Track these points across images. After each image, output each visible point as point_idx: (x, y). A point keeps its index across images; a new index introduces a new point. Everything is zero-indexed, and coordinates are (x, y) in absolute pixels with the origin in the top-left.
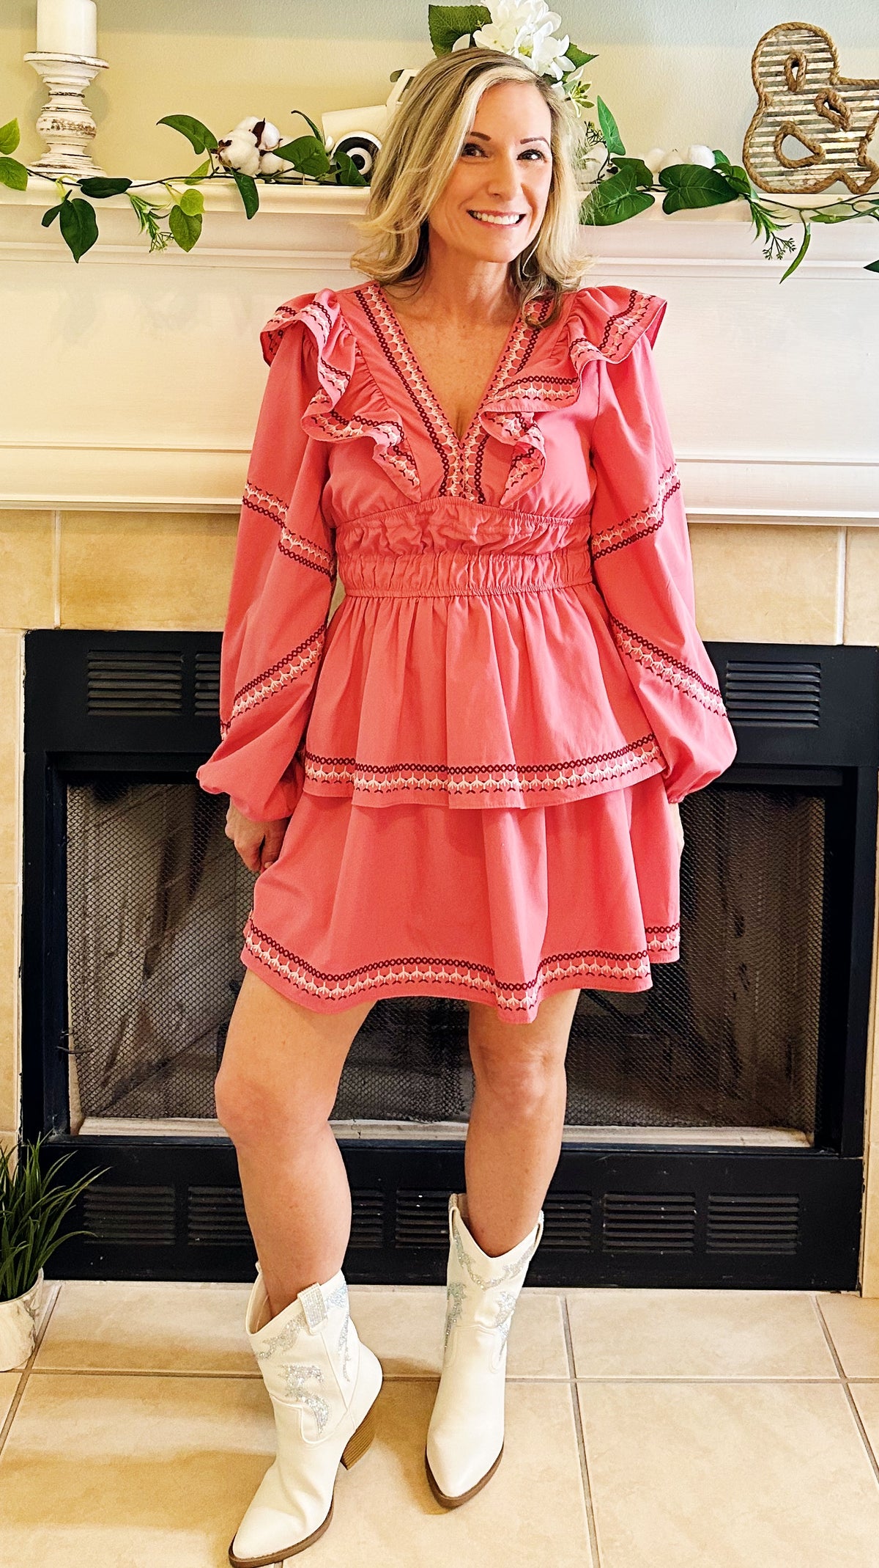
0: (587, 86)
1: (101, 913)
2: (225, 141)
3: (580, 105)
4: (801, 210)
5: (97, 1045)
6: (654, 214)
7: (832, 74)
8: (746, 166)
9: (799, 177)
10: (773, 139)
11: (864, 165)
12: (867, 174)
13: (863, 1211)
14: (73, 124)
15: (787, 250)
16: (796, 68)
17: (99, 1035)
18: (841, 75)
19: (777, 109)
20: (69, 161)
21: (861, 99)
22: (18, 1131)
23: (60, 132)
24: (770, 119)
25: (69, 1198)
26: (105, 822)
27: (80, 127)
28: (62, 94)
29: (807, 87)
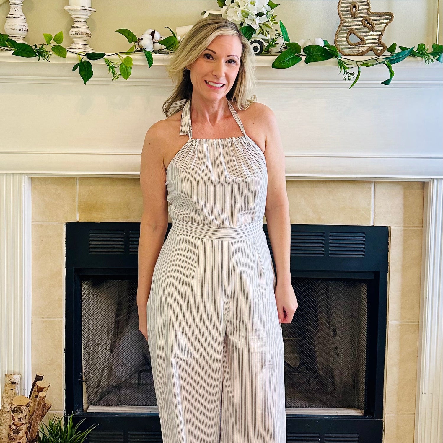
0: (276, 16)
1: (95, 329)
2: (140, 38)
3: (273, 23)
4: (357, 62)
5: (93, 378)
6: (302, 64)
7: (368, 10)
8: (336, 45)
9: (356, 50)
10: (346, 35)
11: (381, 44)
12: (382, 48)
13: (383, 439)
14: (83, 32)
15: (352, 77)
16: (355, 9)
17: (94, 375)
18: (372, 11)
19: (347, 24)
20: (81, 46)
21: (379, 20)
22: (64, 411)
23: (78, 36)
24: (345, 28)
25: (84, 435)
26: (96, 294)
27: (86, 34)
28: (79, 21)
29: (358, 16)
